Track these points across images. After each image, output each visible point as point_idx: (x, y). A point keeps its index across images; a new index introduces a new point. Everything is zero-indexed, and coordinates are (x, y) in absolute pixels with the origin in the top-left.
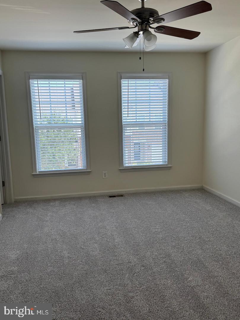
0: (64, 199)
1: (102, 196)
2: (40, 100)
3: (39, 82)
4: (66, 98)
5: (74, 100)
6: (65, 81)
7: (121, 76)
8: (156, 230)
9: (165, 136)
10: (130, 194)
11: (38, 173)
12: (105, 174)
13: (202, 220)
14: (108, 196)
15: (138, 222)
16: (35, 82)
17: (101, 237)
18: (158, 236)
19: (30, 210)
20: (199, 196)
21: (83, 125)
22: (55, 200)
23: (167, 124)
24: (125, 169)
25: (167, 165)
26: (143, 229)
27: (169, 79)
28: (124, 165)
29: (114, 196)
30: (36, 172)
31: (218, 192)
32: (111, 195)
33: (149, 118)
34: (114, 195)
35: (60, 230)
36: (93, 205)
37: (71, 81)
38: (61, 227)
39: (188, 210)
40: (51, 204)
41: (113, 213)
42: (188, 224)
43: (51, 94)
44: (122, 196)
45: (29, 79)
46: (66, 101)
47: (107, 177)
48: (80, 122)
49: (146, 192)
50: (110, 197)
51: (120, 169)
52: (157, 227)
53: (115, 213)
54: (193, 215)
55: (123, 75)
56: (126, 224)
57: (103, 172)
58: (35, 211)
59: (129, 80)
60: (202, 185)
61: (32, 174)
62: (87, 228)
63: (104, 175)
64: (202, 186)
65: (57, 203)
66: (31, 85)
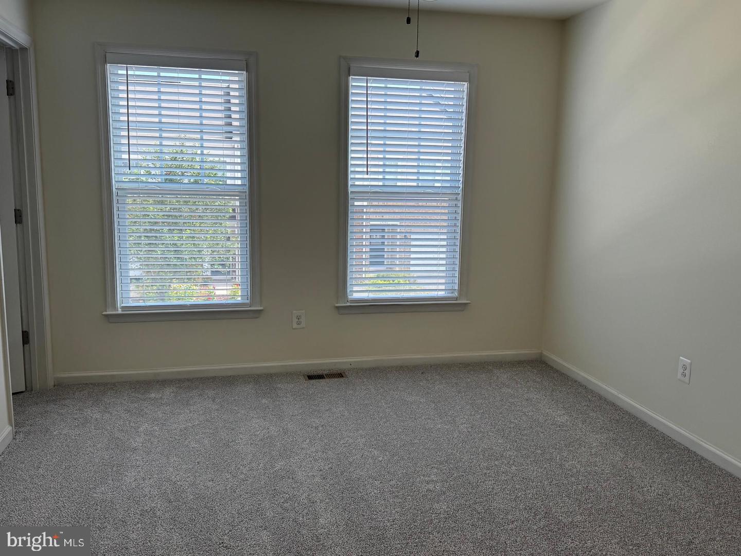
0: (188, 380)
1: (288, 375)
2: (131, 119)
3: (130, 73)
4: (201, 117)
5: (230, 124)
6: (200, 73)
7: (349, 68)
8: (431, 486)
9: (455, 225)
10: (362, 369)
11: (120, 311)
12: (298, 318)
13: (548, 456)
14: (303, 375)
15: (380, 459)
16: (120, 72)
17: (280, 510)
18: (436, 506)
19: (94, 414)
20: (534, 381)
21: (246, 189)
22: (163, 382)
23: (460, 197)
24: (350, 306)
25: (457, 299)
26: (394, 482)
27: (470, 82)
28: (350, 297)
29: (320, 377)
30: (115, 308)
31: (582, 374)
32: (312, 373)
33: (416, 178)
34: (320, 373)
35: (169, 480)
36: (264, 401)
37: (218, 74)
38: (171, 469)
39: (511, 422)
40: (153, 395)
41: (316, 428)
42: (514, 468)
43: (163, 105)
44: (340, 375)
45: (105, 62)
46: (201, 124)
47: (303, 325)
48: (239, 182)
49: (401, 367)
50: (311, 377)
51: (337, 305)
52: (433, 477)
53: (320, 428)
54: (525, 438)
55: (354, 65)
56: (350, 463)
57: (294, 312)
58: (107, 416)
59: (368, 78)
60: (540, 351)
61: (104, 313)
62: (242, 476)
63: (295, 320)
64: (541, 353)
65: (168, 392)
66: (110, 78)
